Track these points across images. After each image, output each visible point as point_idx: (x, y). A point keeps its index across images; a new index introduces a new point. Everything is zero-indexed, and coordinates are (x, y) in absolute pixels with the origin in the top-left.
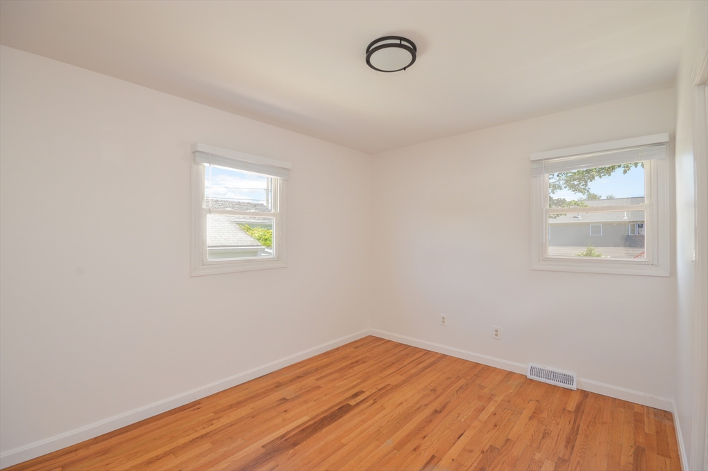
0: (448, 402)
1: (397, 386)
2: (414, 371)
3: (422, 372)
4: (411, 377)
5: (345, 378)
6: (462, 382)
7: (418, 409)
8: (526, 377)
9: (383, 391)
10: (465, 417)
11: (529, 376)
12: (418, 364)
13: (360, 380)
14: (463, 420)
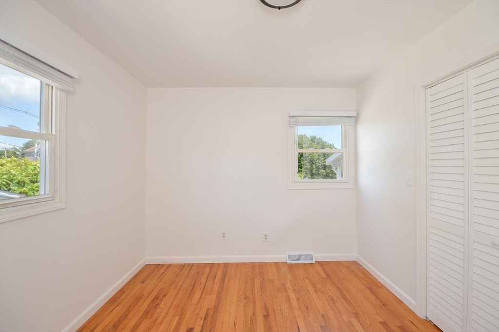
0: (265, 304)
1: (217, 307)
2: (216, 286)
3: (223, 285)
4: (220, 293)
5: (159, 321)
6: (257, 282)
7: (252, 321)
8: (286, 263)
9: (209, 318)
10: (286, 311)
11: (289, 262)
12: (214, 278)
13: (178, 317)
14: (288, 315)
